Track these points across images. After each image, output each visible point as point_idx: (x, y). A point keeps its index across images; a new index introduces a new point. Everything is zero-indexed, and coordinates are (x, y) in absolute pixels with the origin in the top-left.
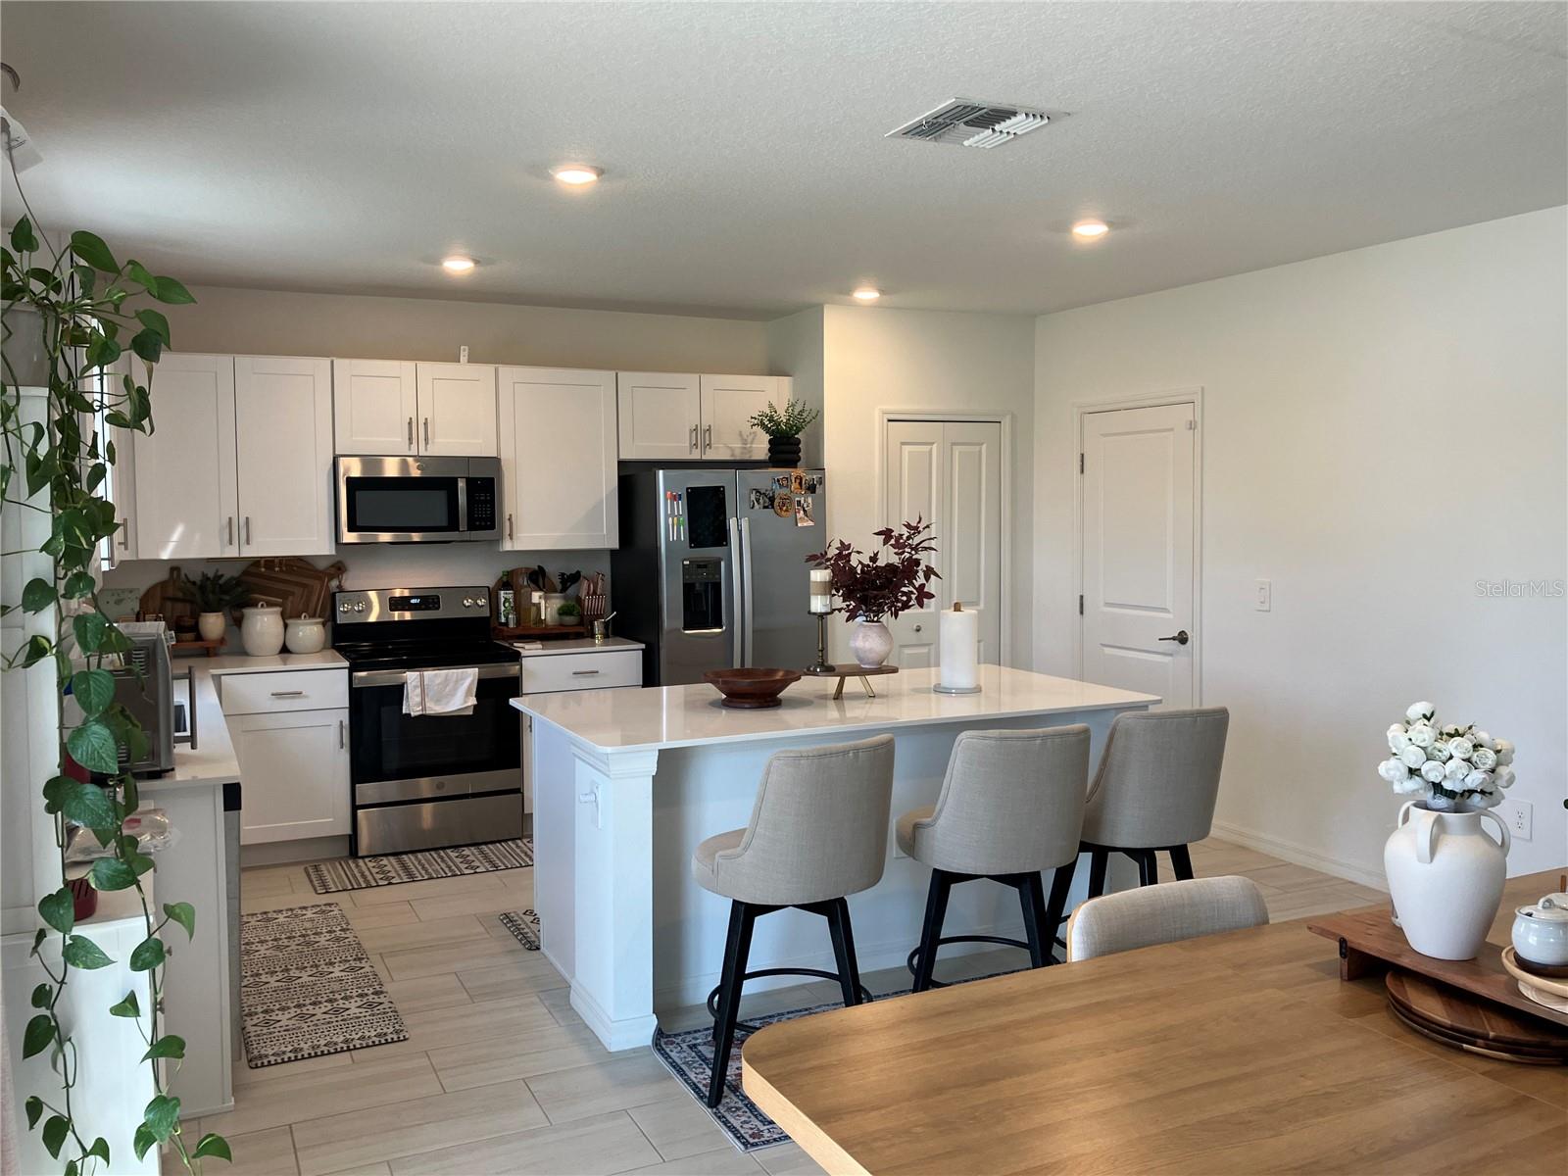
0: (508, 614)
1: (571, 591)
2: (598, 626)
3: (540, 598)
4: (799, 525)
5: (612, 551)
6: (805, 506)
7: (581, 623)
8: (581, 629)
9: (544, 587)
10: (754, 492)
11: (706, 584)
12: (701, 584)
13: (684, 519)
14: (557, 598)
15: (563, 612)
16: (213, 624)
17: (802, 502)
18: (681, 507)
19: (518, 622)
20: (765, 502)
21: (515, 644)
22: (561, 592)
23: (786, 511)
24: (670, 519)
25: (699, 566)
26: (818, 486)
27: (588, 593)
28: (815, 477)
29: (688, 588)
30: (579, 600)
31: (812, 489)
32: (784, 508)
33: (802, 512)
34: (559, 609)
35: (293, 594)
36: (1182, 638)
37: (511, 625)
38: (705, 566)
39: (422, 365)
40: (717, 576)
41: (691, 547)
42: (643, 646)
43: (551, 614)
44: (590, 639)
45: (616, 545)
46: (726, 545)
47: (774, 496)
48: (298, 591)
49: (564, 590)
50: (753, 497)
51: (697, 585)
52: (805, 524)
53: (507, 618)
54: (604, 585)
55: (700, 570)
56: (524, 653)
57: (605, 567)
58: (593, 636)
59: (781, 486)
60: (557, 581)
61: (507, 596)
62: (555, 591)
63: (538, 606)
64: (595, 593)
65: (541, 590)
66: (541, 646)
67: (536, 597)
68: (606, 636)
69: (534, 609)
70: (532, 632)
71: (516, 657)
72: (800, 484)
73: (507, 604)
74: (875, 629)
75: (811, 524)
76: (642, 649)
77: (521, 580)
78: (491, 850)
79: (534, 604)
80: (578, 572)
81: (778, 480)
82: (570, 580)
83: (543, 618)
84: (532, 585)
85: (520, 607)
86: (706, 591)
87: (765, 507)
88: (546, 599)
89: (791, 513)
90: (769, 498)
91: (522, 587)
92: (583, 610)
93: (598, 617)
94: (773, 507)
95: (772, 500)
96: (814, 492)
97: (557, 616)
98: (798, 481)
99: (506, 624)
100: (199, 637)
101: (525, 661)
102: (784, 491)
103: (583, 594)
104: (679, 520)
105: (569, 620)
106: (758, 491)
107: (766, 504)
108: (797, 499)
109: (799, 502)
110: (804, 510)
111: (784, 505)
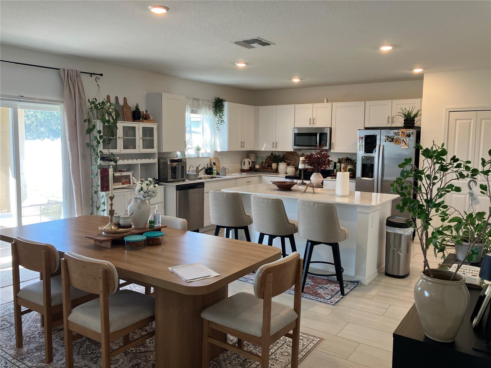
4: (402, 148)
6: (406, 141)
10: (386, 137)
12: (367, 164)
13: (363, 144)
14: (350, 166)
16: (274, 165)
17: (404, 140)
18: (363, 141)
20: (390, 140)
22: (352, 165)
23: (398, 143)
24: (359, 145)
25: (367, 159)
26: (411, 135)
28: (410, 132)
29: (364, 165)
31: (409, 136)
32: (397, 142)
33: (404, 143)
34: (348, 169)
35: (292, 160)
38: (369, 159)
39: (314, 104)
40: (373, 162)
41: (365, 153)
46: (374, 153)
48: (294, 160)
52: (405, 148)
55: (367, 160)
72: (404, 134)
73: (338, 167)
75: (407, 147)
81: (396, 133)
87: (390, 142)
89: (400, 144)
94: (393, 142)
95: (393, 139)
98: (403, 133)
100: (272, 168)
102: (397, 136)
106: (388, 136)
107: (391, 141)
108: (402, 139)
109: (403, 140)
110: (405, 143)
111: (397, 141)
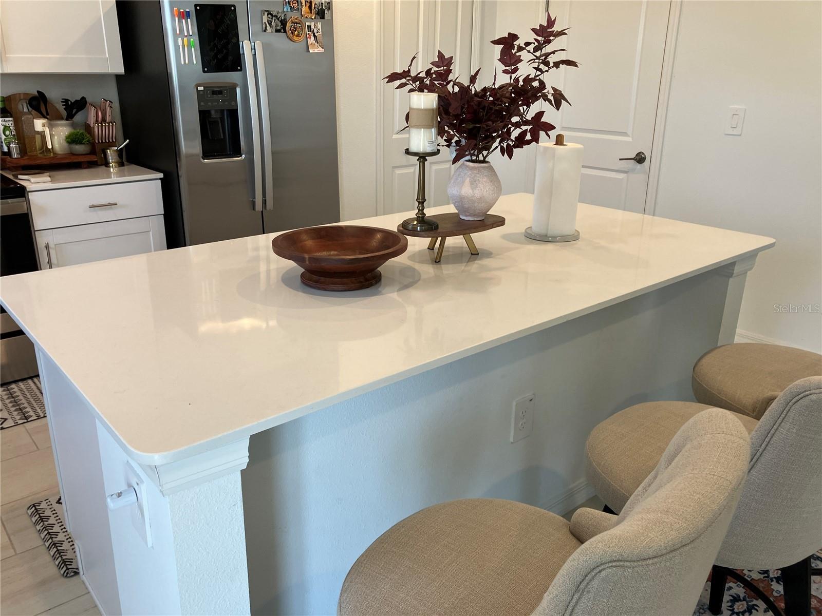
0: (9, 143)
1: (79, 117)
2: (111, 154)
3: (44, 126)
5: (118, 77)
6: (315, 31)
7: (93, 152)
8: (94, 158)
9: (48, 114)
10: (266, 14)
11: (222, 111)
12: (216, 111)
13: (195, 40)
14: (62, 125)
15: (72, 140)
17: (313, 27)
18: (190, 27)
19: (23, 151)
20: (277, 25)
21: (20, 177)
22: (67, 119)
24: (180, 40)
25: (214, 93)
26: (326, 11)
27: (97, 121)
29: (204, 115)
30: (88, 128)
31: (321, 14)
32: (296, 33)
33: (312, 38)
34: (67, 138)
36: (640, 159)
37: (15, 155)
38: (220, 92)
40: (233, 103)
41: (204, 72)
42: (161, 175)
43: (59, 143)
44: (103, 168)
45: (120, 69)
46: (241, 70)
47: (285, 19)
49: (70, 117)
50: (265, 19)
51: (213, 112)
52: (316, 51)
53: (9, 148)
54: (113, 112)
55: (215, 97)
56: (29, 186)
57: (112, 94)
58: (107, 164)
59: (292, 9)
60: (61, 108)
61: (7, 124)
62: (62, 119)
63: (42, 134)
64: (104, 120)
65: (44, 117)
66: (49, 179)
67: (39, 124)
68: (121, 164)
69: (38, 138)
70: (38, 162)
71: (21, 192)
72: (310, 7)
73: (7, 133)
74: (486, 172)
75: (321, 50)
76: (160, 179)
77: (20, 107)
78: (21, 390)
79: (38, 133)
80: (83, 99)
82: (74, 107)
83: (50, 147)
84: (34, 112)
85: (23, 136)
86: (222, 119)
87: (277, 31)
88: (51, 127)
89: (302, 38)
90: (281, 21)
91: (23, 113)
92: (94, 139)
93: (111, 144)
94: (285, 31)
95: (284, 23)
96: (323, 17)
97: (66, 145)
98: (308, 5)
99: (9, 153)
101: (31, 196)
102: (294, 15)
103: (92, 121)
104: (189, 41)
105: (79, 148)
106: (269, 13)
107: (279, 28)
108: (308, 24)
109: (309, 27)
110: (315, 36)
111: (295, 29)
